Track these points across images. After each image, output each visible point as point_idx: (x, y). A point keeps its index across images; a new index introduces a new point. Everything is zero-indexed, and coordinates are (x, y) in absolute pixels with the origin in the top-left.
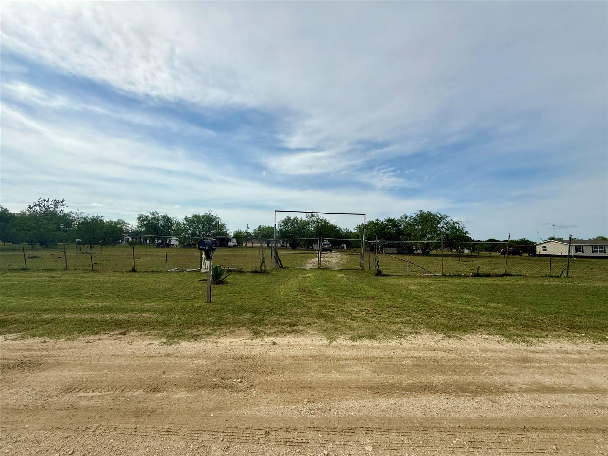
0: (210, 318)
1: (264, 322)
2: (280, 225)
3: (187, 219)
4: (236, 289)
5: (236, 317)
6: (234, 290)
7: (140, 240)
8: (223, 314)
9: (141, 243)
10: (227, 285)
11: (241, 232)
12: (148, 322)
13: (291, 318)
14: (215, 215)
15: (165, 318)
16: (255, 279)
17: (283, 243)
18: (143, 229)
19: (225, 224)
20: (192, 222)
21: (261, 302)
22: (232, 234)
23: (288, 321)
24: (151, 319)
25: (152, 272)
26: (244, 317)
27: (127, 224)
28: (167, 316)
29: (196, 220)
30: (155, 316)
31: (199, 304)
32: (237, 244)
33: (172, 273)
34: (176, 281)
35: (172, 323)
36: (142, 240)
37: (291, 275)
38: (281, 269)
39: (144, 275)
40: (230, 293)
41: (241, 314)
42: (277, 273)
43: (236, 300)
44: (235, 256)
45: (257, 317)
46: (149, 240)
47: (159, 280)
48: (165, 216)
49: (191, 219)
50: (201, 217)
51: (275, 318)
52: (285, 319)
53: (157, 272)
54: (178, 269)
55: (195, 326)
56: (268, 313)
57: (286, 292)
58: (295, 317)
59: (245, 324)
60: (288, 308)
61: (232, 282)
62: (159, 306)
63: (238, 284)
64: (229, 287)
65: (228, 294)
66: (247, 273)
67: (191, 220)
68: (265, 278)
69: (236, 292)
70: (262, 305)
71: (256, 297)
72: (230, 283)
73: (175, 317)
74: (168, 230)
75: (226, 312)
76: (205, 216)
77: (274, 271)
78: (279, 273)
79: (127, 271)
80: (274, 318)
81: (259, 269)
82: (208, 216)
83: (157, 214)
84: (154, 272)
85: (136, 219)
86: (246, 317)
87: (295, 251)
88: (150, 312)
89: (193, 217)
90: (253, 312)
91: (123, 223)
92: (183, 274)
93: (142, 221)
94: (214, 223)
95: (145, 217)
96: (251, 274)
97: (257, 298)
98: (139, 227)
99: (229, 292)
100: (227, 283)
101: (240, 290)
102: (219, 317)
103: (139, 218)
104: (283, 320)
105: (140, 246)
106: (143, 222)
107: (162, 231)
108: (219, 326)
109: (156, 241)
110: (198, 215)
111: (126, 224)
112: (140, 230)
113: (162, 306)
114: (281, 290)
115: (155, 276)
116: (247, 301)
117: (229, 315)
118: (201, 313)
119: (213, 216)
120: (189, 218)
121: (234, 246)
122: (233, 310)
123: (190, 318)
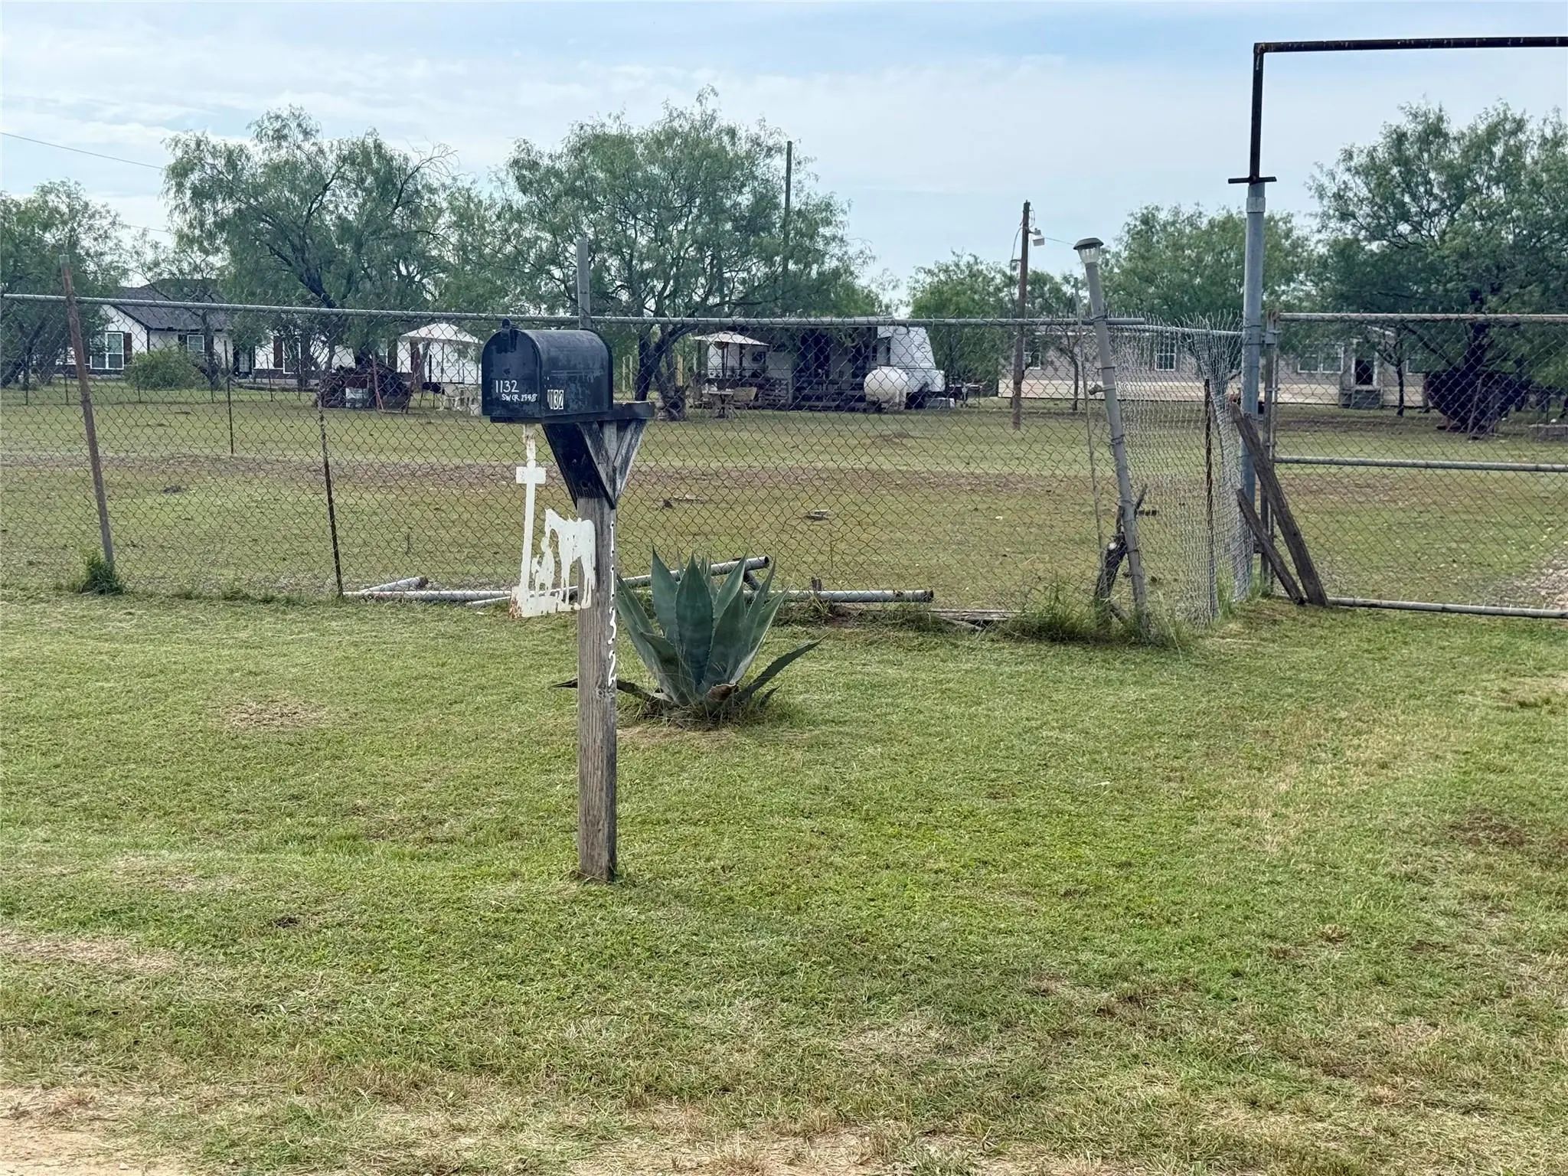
0: (577, 1017)
1: (1049, 1109)
2: (1338, 196)
3: (534, 166)
4: (855, 773)
5: (796, 1034)
6: (839, 786)
7: (209, 346)
8: (691, 994)
9: (211, 374)
10: (785, 733)
11: (973, 275)
12: (94, 1013)
13: (1315, 1099)
14: (754, 130)
15: (231, 984)
16: (1042, 698)
17: (1364, 374)
18: (217, 261)
19: (839, 201)
20: (572, 191)
21: (1050, 915)
22: (903, 294)
23: (1277, 1127)
24: (128, 988)
25: (233, 597)
26: (872, 1039)
27: (105, 223)
28: (250, 970)
29: (601, 175)
30: (160, 962)
31: (513, 888)
32: (939, 385)
33: (370, 611)
34: (391, 676)
35: (274, 1033)
36: (222, 348)
37: (1396, 677)
38: (1308, 616)
39: (167, 620)
40: (794, 811)
41: (850, 1013)
42: (1254, 654)
43: (830, 879)
44: (910, 483)
45: (991, 1058)
46: (270, 348)
47: (266, 664)
48: (366, 154)
49: (561, 165)
50: (640, 149)
51: (1159, 1090)
52: (1254, 1104)
53: (267, 601)
54: (421, 585)
55: (448, 1084)
56: (1095, 1024)
57: (1311, 833)
58: (1360, 1092)
59: (866, 1110)
60: (1305, 993)
61: (833, 713)
62: (209, 885)
63: (877, 731)
64: (798, 755)
65: (776, 820)
66: (976, 640)
67: (558, 175)
68: (1131, 693)
69: (849, 805)
70: (1054, 940)
71: (1016, 865)
72: (813, 723)
73: (304, 983)
74: (390, 262)
75: (718, 976)
76: (671, 135)
77: (1234, 626)
78: (1273, 648)
79: (58, 588)
80: (1150, 1081)
81: (1080, 609)
82: (697, 143)
83: (306, 134)
84: (246, 597)
85: (160, 180)
86: (888, 1048)
87: (1475, 448)
88: (131, 925)
89: (577, 151)
90: (959, 1008)
91: (78, 212)
92: (452, 629)
93: (200, 195)
94: (745, 199)
95: (220, 163)
96: (1007, 650)
97: (1027, 875)
98: (185, 240)
99: (784, 797)
100: (786, 716)
101: (885, 786)
102: (653, 1017)
103: (179, 172)
104: (1239, 1113)
105: (208, 395)
106: (207, 205)
107: (350, 278)
108: (635, 1104)
109: (321, 355)
110: (613, 130)
111: (97, 223)
112: (196, 268)
113: (227, 882)
114: (1263, 815)
115: (243, 635)
116: (923, 897)
117: (741, 1013)
118: (510, 971)
119: (732, 133)
120: (546, 162)
121: (917, 400)
122: (785, 972)
123: (421, 1010)
